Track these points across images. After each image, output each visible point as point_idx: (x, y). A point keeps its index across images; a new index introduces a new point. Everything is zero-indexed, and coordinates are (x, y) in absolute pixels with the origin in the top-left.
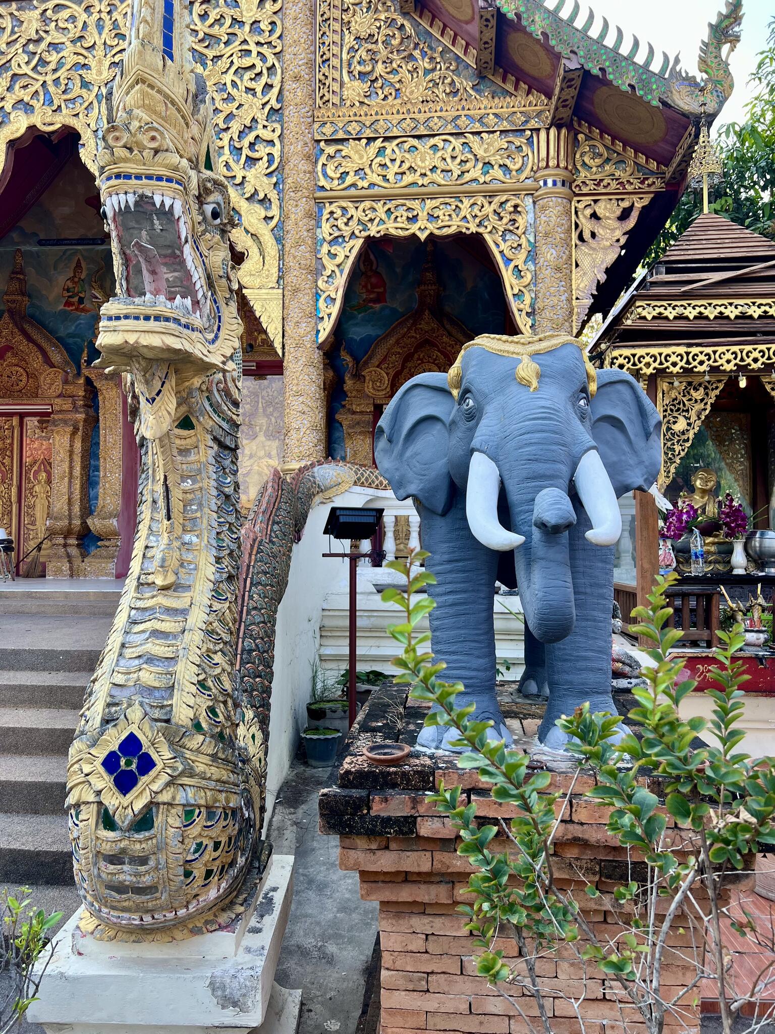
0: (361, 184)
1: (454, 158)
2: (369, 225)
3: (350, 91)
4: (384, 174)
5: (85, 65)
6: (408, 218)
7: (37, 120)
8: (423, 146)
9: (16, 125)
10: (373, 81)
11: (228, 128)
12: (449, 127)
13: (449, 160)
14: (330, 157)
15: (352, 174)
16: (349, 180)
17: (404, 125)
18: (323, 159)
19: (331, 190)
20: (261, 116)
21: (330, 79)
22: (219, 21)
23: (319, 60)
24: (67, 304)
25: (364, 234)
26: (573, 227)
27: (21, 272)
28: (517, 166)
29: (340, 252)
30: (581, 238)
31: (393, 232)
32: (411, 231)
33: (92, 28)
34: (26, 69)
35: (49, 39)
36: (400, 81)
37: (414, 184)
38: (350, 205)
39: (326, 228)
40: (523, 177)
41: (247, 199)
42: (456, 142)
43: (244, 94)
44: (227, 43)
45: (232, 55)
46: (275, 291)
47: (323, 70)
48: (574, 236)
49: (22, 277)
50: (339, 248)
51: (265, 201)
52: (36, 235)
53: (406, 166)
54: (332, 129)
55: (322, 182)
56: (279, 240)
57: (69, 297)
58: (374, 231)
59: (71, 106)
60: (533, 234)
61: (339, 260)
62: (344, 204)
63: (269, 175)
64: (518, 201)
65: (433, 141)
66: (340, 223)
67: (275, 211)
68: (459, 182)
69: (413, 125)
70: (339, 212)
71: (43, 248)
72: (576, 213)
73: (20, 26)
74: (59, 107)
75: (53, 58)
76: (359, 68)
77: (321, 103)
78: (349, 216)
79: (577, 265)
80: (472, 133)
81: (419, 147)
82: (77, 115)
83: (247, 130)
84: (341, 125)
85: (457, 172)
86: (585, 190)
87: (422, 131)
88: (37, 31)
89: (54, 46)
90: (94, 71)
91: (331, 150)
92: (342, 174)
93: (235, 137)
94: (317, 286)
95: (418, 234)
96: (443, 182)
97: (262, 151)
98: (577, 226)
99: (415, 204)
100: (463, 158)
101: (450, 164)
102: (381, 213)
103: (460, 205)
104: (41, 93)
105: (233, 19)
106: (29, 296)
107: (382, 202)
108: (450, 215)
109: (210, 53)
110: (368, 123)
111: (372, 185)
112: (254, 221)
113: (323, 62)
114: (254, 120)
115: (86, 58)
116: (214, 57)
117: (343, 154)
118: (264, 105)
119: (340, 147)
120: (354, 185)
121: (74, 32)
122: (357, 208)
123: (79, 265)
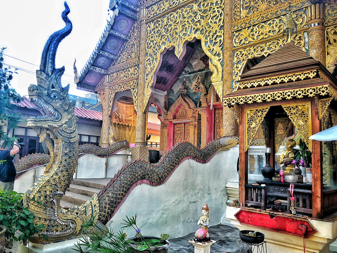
0: (246, 42)
1: (276, 26)
2: (249, 55)
3: (243, 14)
4: (253, 37)
5: (176, 28)
6: (261, 50)
7: (166, 46)
8: (266, 25)
9: (162, 49)
10: (249, 8)
11: (209, 35)
12: (274, 15)
13: (275, 27)
14: (237, 36)
15: (243, 40)
16: (242, 42)
17: (259, 20)
18: (235, 38)
19: (237, 46)
20: (218, 29)
21: (237, 12)
22: (207, 5)
23: (234, 7)
24: (196, 90)
25: (247, 59)
26: (326, 39)
27: (185, 83)
28: (300, 22)
29: (240, 66)
30: (329, 43)
31: (256, 56)
32: (262, 54)
33: (178, 18)
34: (164, 33)
35: (169, 24)
36: (258, 6)
37: (263, 38)
38: (243, 50)
39: (235, 59)
40: (302, 26)
41: (214, 55)
42: (277, 20)
43: (213, 24)
44: (209, 11)
45: (211, 14)
46: (221, 82)
47: (235, 10)
48: (327, 43)
49: (185, 84)
50: (239, 65)
51: (219, 55)
52: (188, 71)
53: (260, 32)
54: (237, 27)
55: (235, 45)
56: (222, 66)
57: (196, 88)
58: (250, 57)
59: (173, 40)
60: (307, 46)
61: (239, 69)
62: (241, 50)
63: (220, 46)
64: (301, 35)
65: (269, 22)
66: (240, 57)
67: (221, 57)
68: (278, 34)
69: (262, 19)
70: (239, 53)
71: (190, 75)
72: (327, 33)
73: (163, 23)
74: (171, 41)
75: (170, 29)
76: (245, 6)
77: (234, 20)
78: (242, 54)
79: (328, 54)
80: (283, 15)
81: (265, 25)
82: (174, 42)
83: (214, 34)
84: (239, 25)
85: (277, 30)
86: (329, 24)
87: (265, 20)
88: (167, 23)
89: (170, 25)
90: (178, 29)
91: (237, 34)
92: (240, 41)
93: (211, 38)
94: (233, 78)
95: (265, 55)
96: (273, 35)
97: (218, 39)
98: (327, 38)
99: (263, 45)
100: (280, 25)
101: (275, 28)
102: (252, 51)
103: (279, 42)
104: (167, 39)
105: (211, 3)
106: (187, 89)
107: (253, 47)
108: (275, 46)
109: (205, 15)
110: (248, 23)
111: (249, 42)
112: (215, 61)
113: (235, 7)
114: (216, 31)
115: (176, 26)
116: (206, 16)
117: (241, 34)
118: (219, 26)
119: (240, 32)
120: (244, 43)
121: (174, 20)
122: (245, 51)
123: (198, 78)
